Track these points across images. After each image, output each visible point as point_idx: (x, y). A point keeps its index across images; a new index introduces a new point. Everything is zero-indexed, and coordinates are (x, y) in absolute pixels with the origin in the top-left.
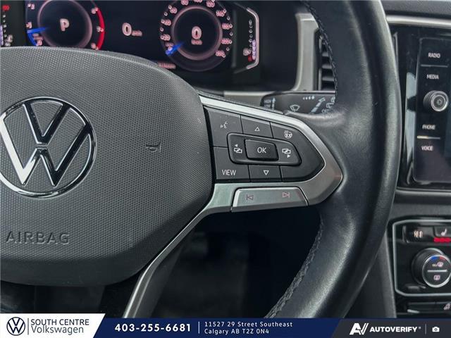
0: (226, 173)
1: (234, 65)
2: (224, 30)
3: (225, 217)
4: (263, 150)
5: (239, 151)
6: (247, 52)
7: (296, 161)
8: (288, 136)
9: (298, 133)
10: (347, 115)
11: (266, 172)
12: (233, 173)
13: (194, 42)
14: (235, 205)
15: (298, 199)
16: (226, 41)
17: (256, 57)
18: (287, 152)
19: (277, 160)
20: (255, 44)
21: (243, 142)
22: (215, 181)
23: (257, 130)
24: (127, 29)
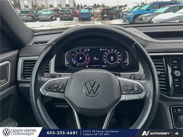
0: (124, 93)
1: (122, 65)
2: (119, 57)
3: (124, 102)
4: (131, 88)
5: (126, 88)
6: (125, 62)
7: (138, 90)
8: (136, 85)
9: (138, 85)
10: (147, 81)
11: (132, 92)
12: (125, 93)
13: (111, 60)
14: (126, 99)
15: (139, 98)
16: (120, 59)
17: (128, 62)
18: (136, 88)
19: (134, 90)
20: (128, 59)
21: (127, 86)
22: (122, 94)
23: (130, 84)
24: (95, 58)
